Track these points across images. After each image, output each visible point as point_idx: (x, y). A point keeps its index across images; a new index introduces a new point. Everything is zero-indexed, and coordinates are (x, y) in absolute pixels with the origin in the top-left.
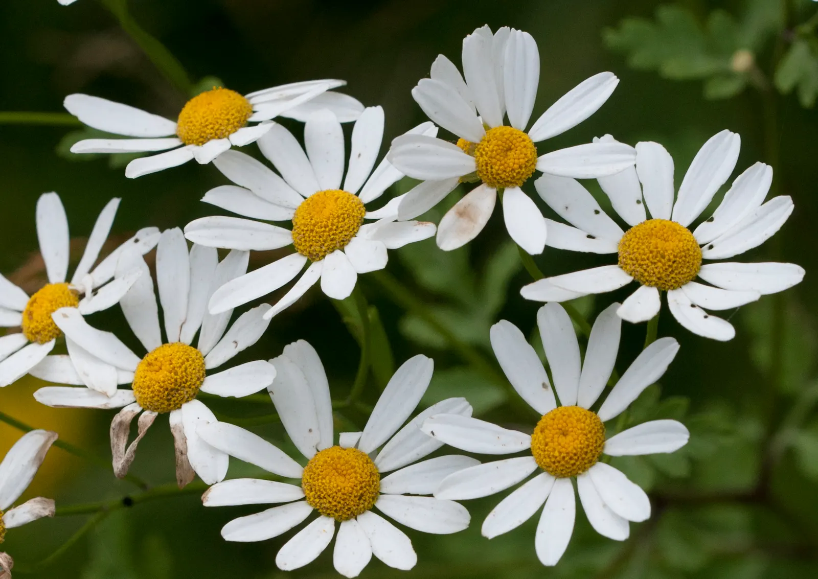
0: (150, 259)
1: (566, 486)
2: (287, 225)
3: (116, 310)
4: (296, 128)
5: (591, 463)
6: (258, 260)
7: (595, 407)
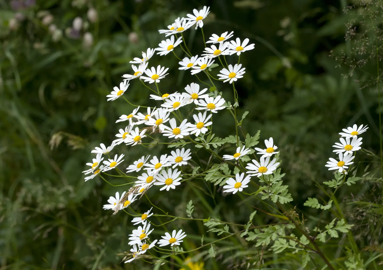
0: (158, 111)
1: (200, 129)
2: (172, 105)
3: (154, 116)
4: (175, 97)
5: (202, 127)
6: (169, 108)
7: (203, 122)
